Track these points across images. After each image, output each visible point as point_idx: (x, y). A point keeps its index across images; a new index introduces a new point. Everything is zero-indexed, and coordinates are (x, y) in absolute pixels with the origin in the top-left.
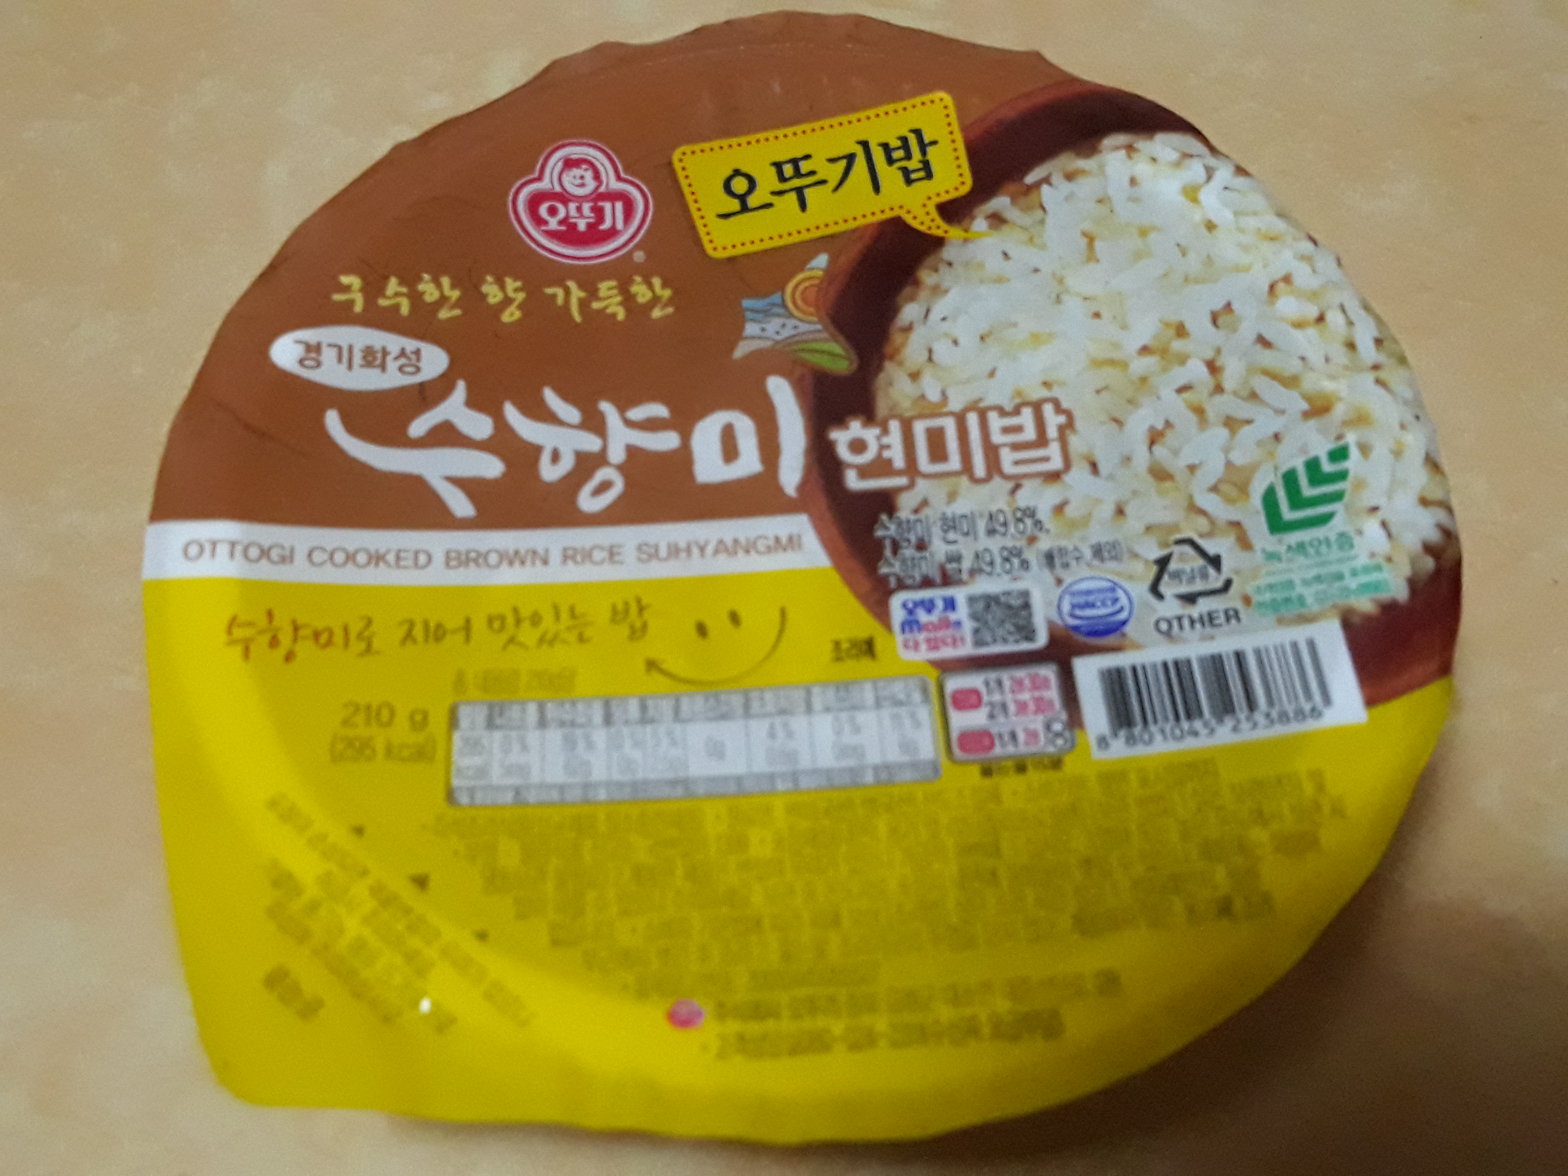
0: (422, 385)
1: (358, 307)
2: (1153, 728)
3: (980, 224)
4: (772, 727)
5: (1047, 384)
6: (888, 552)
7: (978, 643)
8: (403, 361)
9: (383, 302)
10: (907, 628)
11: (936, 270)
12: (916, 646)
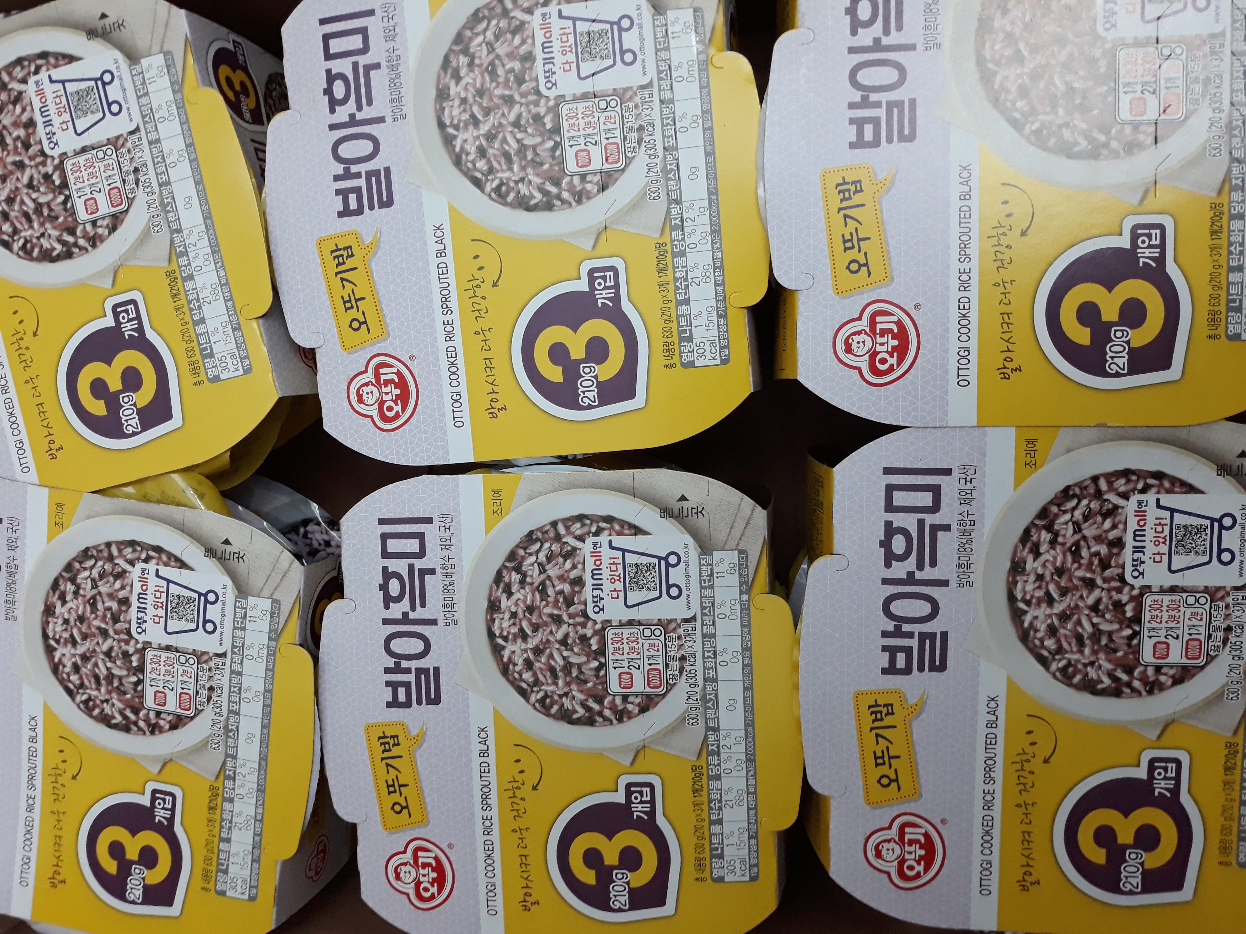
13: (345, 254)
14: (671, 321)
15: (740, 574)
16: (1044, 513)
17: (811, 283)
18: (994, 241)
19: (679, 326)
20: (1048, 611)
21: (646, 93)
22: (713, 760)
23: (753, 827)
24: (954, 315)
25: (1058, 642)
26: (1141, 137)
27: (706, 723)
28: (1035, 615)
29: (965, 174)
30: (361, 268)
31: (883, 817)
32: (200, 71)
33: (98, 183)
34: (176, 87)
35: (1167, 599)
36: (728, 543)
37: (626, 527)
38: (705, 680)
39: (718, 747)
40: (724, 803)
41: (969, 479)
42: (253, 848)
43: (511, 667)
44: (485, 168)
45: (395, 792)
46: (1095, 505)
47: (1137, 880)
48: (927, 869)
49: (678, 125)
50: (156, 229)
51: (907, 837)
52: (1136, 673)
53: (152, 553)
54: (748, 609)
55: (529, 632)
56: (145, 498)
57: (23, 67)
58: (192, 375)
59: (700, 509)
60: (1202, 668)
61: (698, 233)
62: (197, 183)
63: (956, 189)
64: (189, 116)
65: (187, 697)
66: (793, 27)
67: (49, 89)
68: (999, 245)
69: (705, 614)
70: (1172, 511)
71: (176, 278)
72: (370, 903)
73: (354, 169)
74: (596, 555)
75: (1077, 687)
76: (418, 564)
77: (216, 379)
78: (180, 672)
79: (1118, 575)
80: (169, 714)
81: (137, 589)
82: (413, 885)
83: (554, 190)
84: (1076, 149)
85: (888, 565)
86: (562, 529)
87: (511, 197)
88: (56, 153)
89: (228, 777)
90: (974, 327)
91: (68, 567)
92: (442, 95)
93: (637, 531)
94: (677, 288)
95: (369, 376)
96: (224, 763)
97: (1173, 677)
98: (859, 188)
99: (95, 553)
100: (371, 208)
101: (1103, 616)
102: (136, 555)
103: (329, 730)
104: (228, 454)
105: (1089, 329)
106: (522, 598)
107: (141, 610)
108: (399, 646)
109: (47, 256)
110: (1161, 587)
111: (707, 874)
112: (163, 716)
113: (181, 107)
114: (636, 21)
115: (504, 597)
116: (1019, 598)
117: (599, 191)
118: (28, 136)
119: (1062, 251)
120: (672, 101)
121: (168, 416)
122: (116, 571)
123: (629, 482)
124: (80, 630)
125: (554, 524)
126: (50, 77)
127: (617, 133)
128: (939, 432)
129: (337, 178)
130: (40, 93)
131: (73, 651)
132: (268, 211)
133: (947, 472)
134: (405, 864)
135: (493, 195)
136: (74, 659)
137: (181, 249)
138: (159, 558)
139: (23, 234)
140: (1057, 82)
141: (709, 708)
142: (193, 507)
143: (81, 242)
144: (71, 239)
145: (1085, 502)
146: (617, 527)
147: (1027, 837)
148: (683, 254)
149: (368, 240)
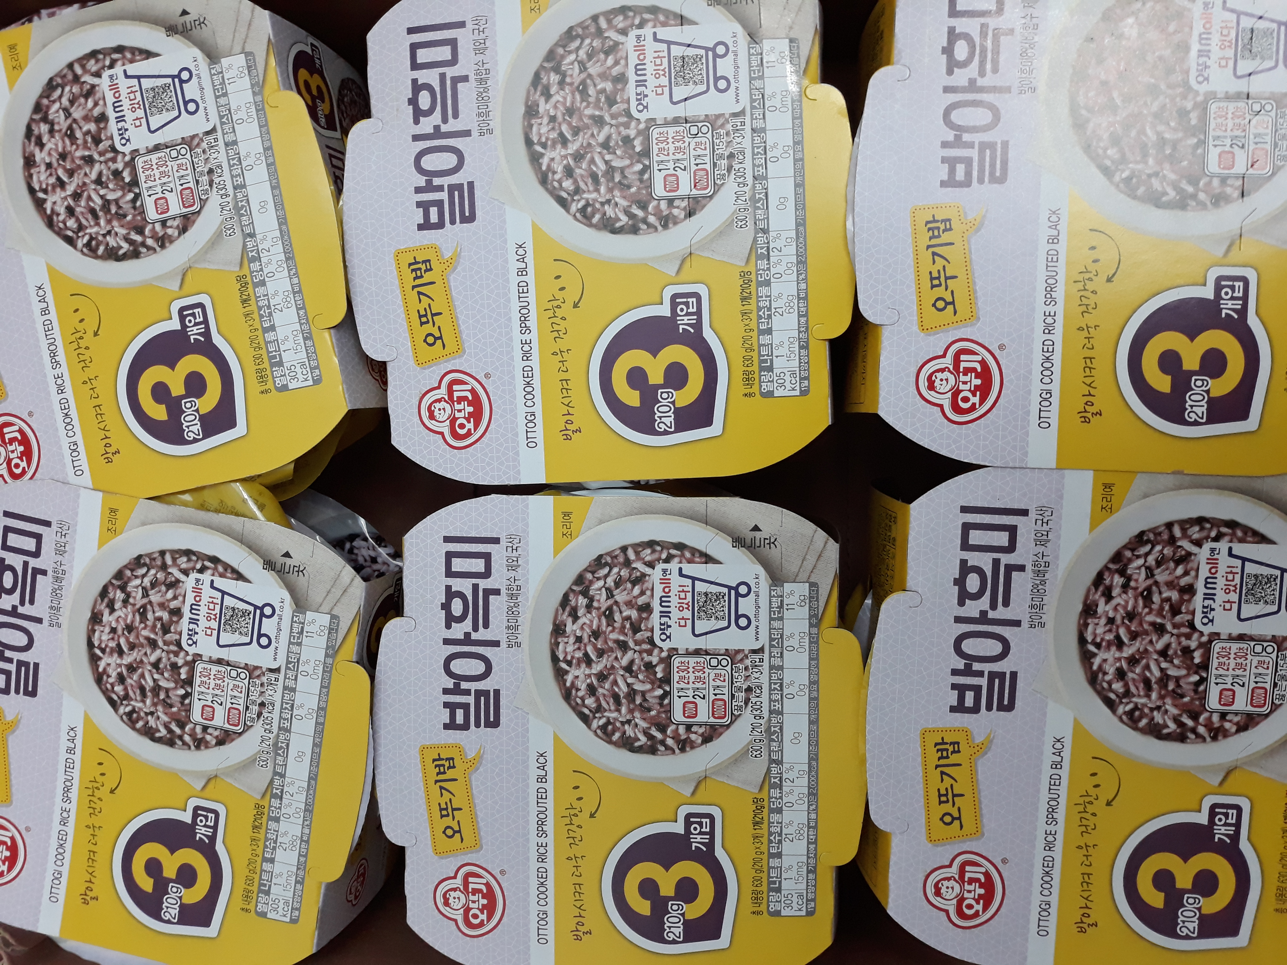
13: (423, 267)
14: (752, 350)
15: (810, 607)
16: (1117, 557)
17: (897, 318)
18: (1080, 286)
19: (760, 355)
20: (1117, 655)
21: (738, 121)
22: (775, 793)
23: (812, 861)
24: (1038, 358)
25: (1126, 685)
26: (1229, 190)
27: (770, 755)
28: (1105, 657)
29: (1054, 218)
30: (439, 283)
31: (944, 855)
32: (282, 74)
33: (169, 182)
34: (257, 89)
35: (1235, 647)
36: (800, 575)
37: (697, 555)
38: (771, 712)
39: (781, 780)
40: (784, 836)
41: (1045, 520)
42: (298, 869)
43: (574, 692)
44: (572, 188)
45: (448, 815)
46: (1168, 551)
47: (1193, 925)
48: (985, 908)
49: (769, 155)
50: (229, 232)
51: (967, 875)
52: (1202, 719)
53: (207, 564)
54: (817, 642)
55: (593, 657)
56: (203, 507)
57: (97, 61)
58: (259, 383)
59: (772, 540)
60: (1267, 716)
61: (784, 263)
62: (273, 188)
63: (1045, 232)
64: (269, 119)
65: (237, 712)
66: (888, 62)
67: (124, 84)
68: (1085, 290)
69: (774, 646)
70: (1244, 560)
71: (247, 283)
72: (415, 929)
73: (437, 181)
74: (665, 582)
75: (1143, 731)
76: (483, 584)
77: (284, 388)
78: (231, 686)
79: (1188, 621)
80: (216, 729)
81: (190, 599)
82: (462, 911)
83: (640, 213)
84: (1164, 199)
85: (961, 603)
86: (631, 555)
87: (596, 218)
88: (127, 149)
89: (274, 796)
90: (1057, 369)
91: (119, 575)
92: (531, 112)
93: (708, 559)
94: (760, 317)
95: (443, 392)
96: (272, 782)
97: (1237, 724)
98: (948, 227)
99: (147, 561)
100: (453, 222)
101: (1171, 662)
102: (191, 565)
103: (382, 750)
104: (292, 466)
105: (1170, 377)
106: (588, 622)
107: (194, 621)
108: (460, 667)
109: (113, 255)
110: (1230, 634)
111: (763, 907)
112: (210, 731)
113: (260, 109)
114: (731, 48)
115: (569, 621)
116: (1090, 641)
117: (685, 217)
118: (100, 130)
119: (1146, 298)
120: (764, 130)
121: (232, 424)
122: (169, 580)
123: (702, 510)
124: (127, 639)
125: (624, 549)
126: (125, 71)
127: (707, 160)
128: (1018, 473)
129: (418, 190)
130: (114, 87)
131: (119, 661)
132: (345, 219)
133: (1024, 513)
134: (454, 890)
135: (578, 215)
136: (119, 670)
137: (253, 254)
138: (215, 569)
139: (88, 231)
140: (1149, 132)
141: (774, 740)
142: (254, 518)
143: (150, 242)
144: (138, 238)
145: (1158, 548)
146: (688, 555)
147: (1086, 881)
148: (767, 283)
149: (448, 255)
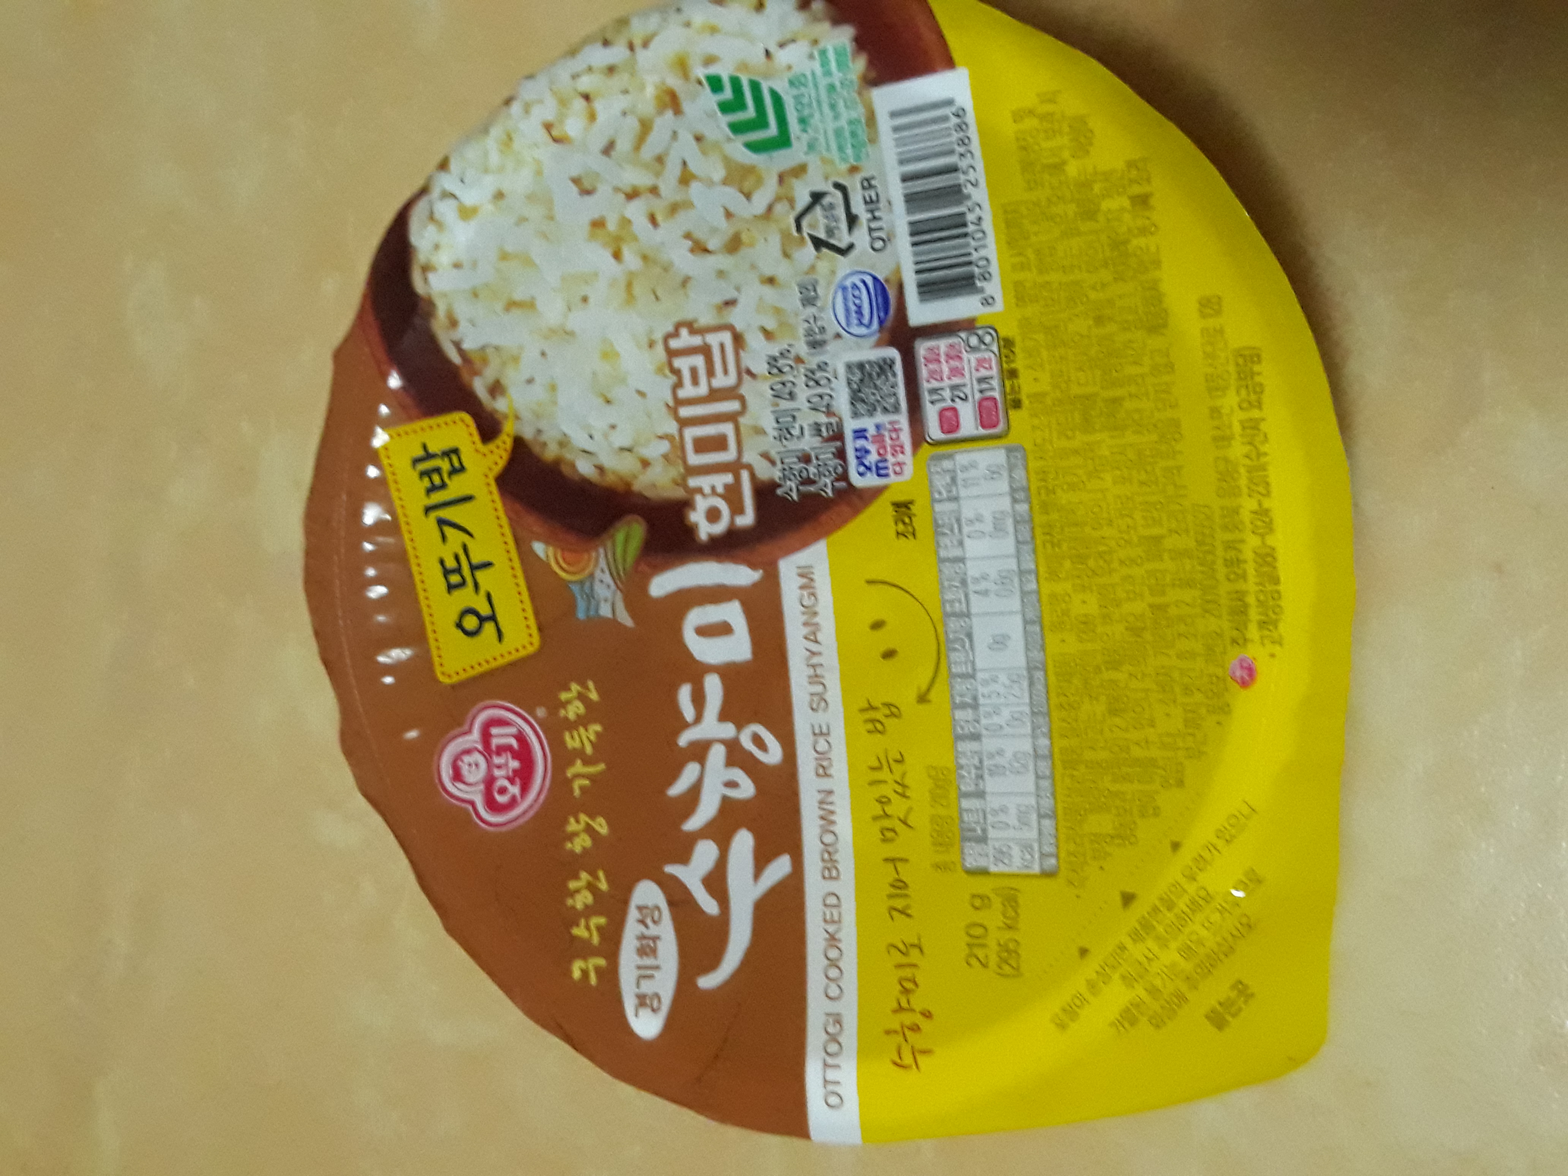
0: (671, 903)
1: (601, 962)
2: (975, 256)
3: (500, 405)
4: (976, 592)
5: (651, 345)
6: (812, 489)
7: (896, 409)
8: (649, 921)
9: (596, 940)
10: (882, 472)
11: (544, 445)
12: (899, 464)
